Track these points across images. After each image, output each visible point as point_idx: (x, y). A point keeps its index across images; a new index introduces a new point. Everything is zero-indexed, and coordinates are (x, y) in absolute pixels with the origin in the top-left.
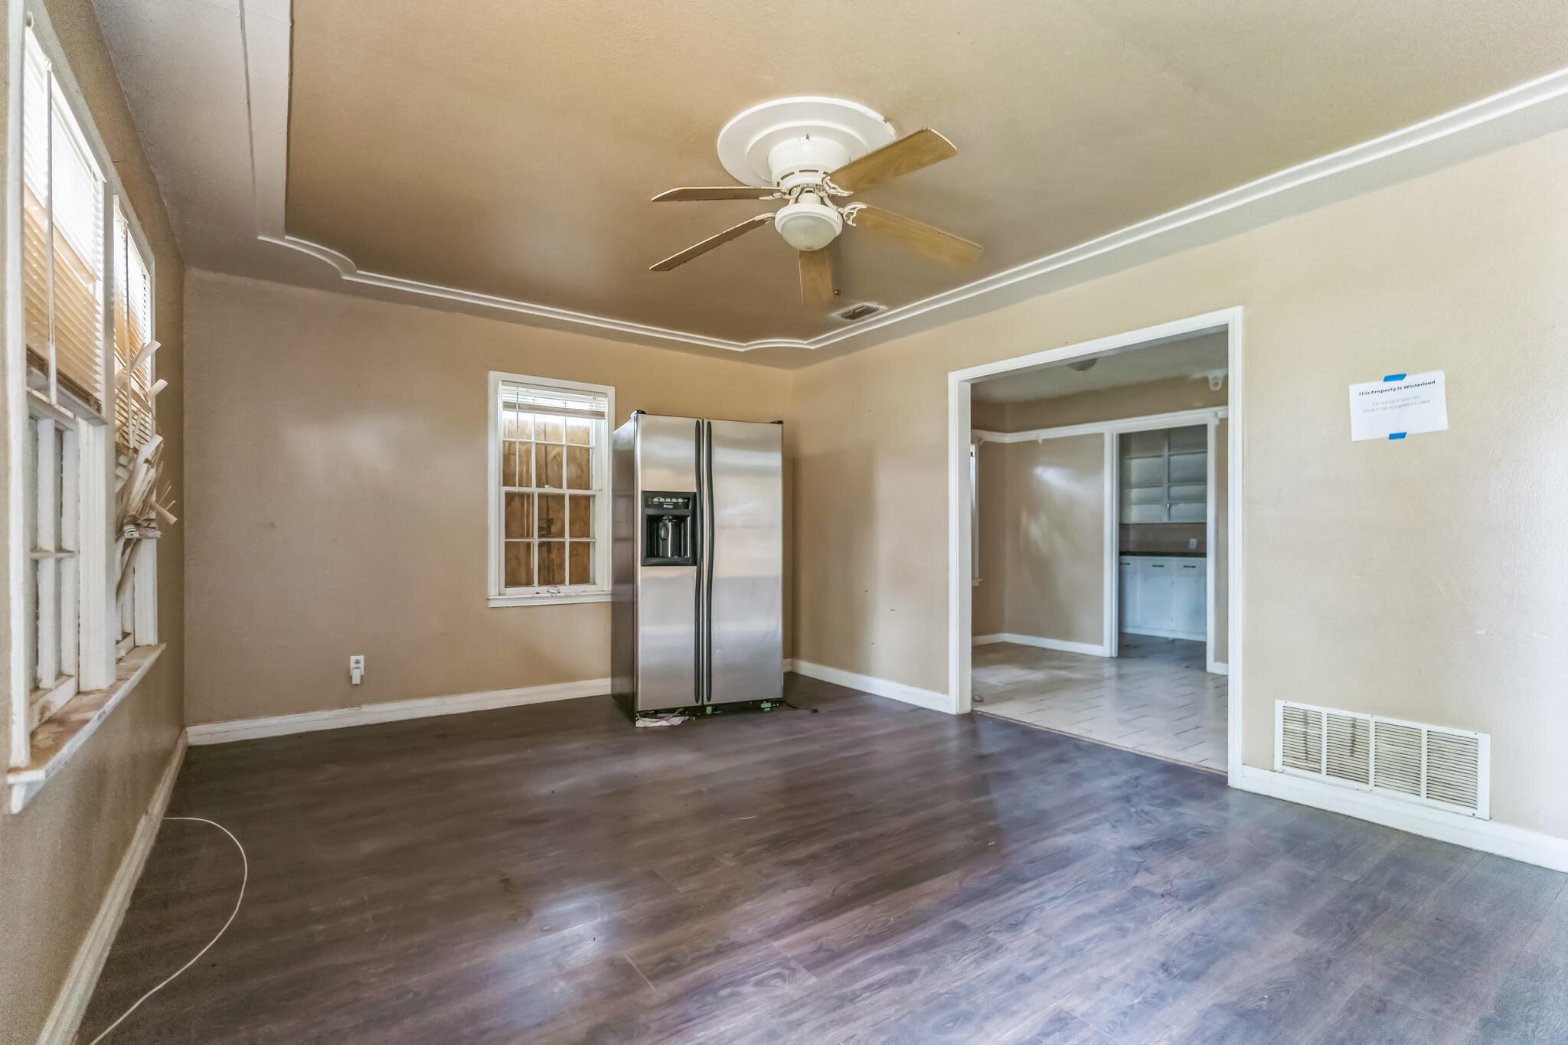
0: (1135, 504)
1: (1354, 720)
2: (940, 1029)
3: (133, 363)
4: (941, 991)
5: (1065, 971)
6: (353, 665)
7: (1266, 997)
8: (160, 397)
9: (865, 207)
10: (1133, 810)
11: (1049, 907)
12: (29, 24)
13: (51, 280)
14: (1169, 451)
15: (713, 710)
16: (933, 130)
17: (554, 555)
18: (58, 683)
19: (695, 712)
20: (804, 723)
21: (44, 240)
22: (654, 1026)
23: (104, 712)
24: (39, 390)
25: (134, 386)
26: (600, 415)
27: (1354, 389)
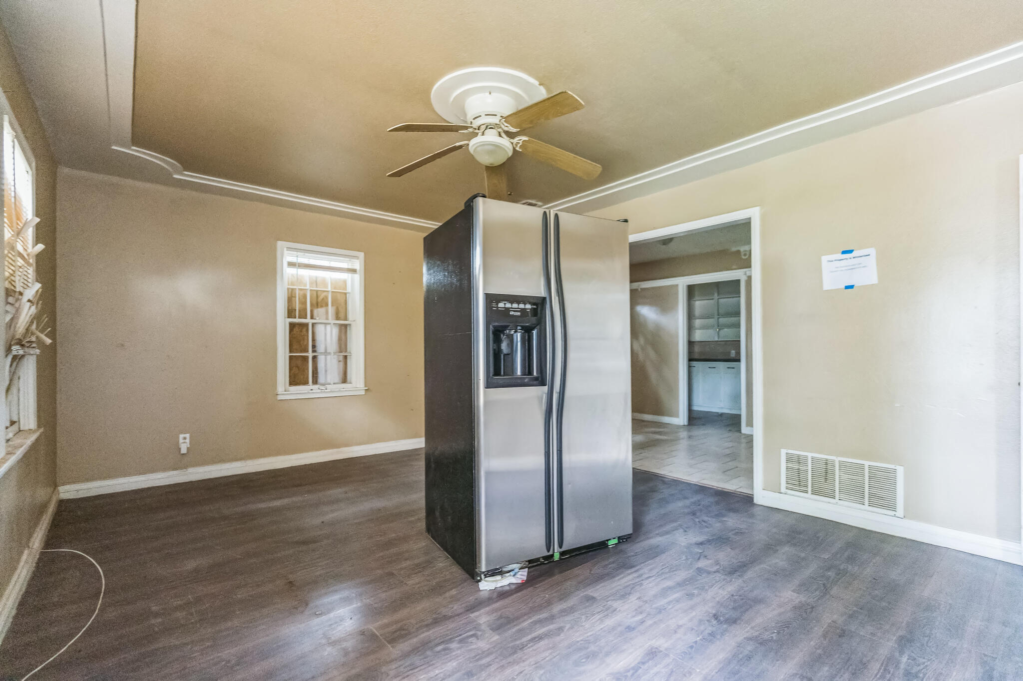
0: (698, 329)
1: (827, 460)
2: (577, 663)
3: (18, 233)
4: (578, 639)
5: (655, 622)
6: (181, 441)
7: (775, 631)
8: (39, 257)
9: (528, 139)
10: (697, 520)
11: (645, 583)
14: (718, 296)
16: (569, 92)
22: (392, 673)
25: (19, 247)
26: (354, 271)
27: (825, 259)
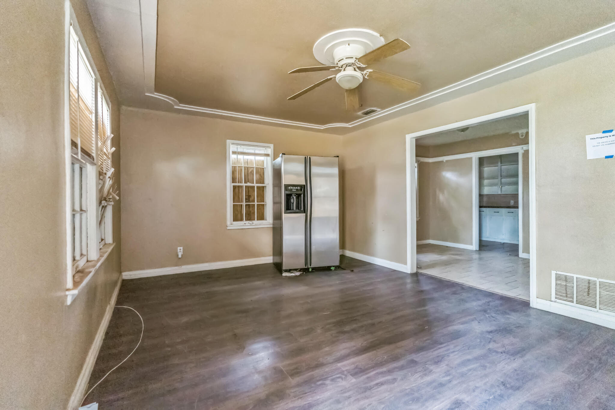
0: (486, 186)
1: (589, 280)
2: (406, 403)
3: (104, 143)
4: (407, 388)
5: (459, 383)
6: (179, 251)
7: (550, 399)
8: (113, 154)
9: (372, 71)
10: (487, 316)
11: (452, 355)
12: (71, 25)
13: (78, 115)
14: (501, 164)
15: (312, 270)
16: (400, 39)
17: (251, 209)
18: (81, 257)
19: (305, 271)
20: (348, 276)
21: (76, 101)
22: (292, 395)
23: (96, 269)
24: (75, 154)
25: (105, 150)
26: (268, 155)
27: (588, 137)
